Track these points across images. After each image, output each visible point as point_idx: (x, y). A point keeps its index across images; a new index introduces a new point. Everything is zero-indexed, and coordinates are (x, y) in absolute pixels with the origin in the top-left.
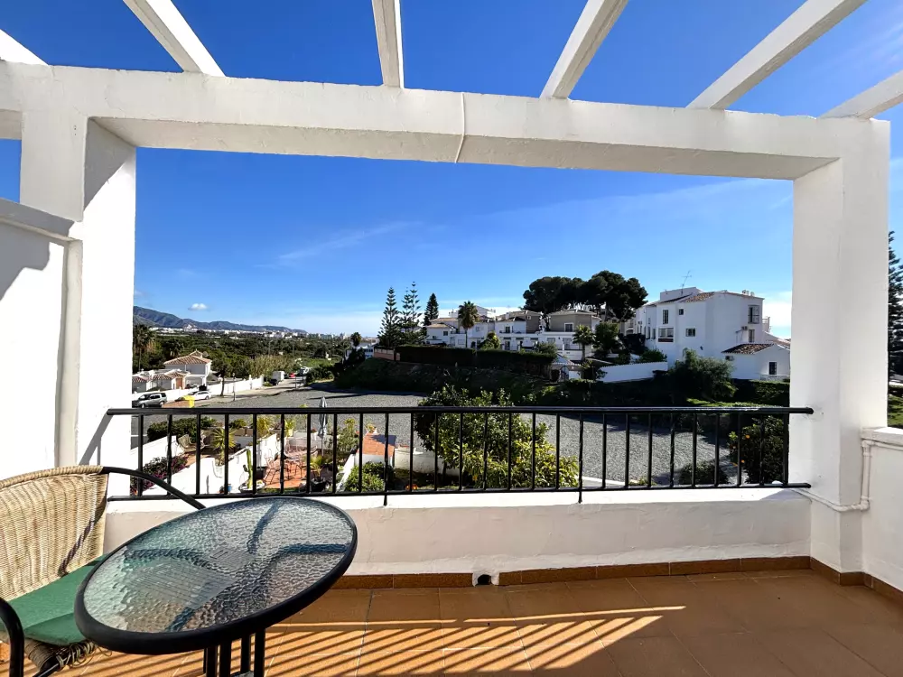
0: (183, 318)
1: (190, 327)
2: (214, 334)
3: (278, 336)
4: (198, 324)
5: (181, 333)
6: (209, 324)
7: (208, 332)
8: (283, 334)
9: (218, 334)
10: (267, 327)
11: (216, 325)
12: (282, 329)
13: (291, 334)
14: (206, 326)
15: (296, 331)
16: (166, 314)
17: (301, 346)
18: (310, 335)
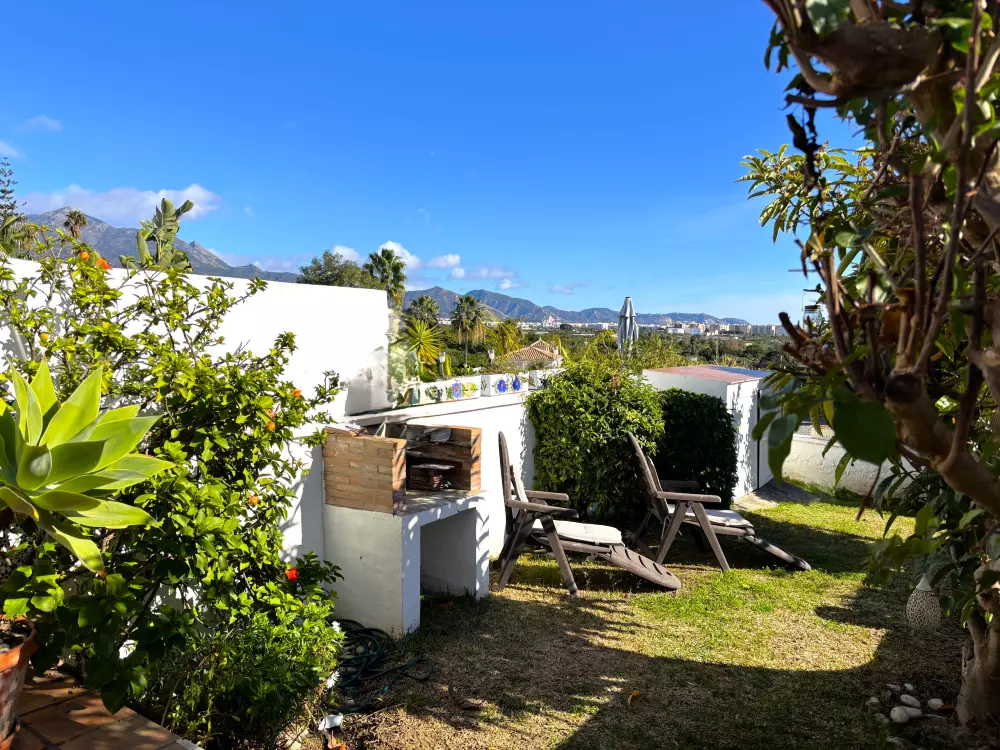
0: (542, 306)
1: (551, 319)
2: (586, 330)
3: (693, 332)
4: (563, 314)
5: (538, 329)
6: (580, 314)
7: (575, 328)
8: (702, 328)
9: (590, 329)
10: (673, 316)
11: (589, 314)
12: (701, 318)
13: (716, 327)
14: (574, 316)
15: (728, 321)
16: (520, 300)
17: (736, 347)
18: (755, 328)
